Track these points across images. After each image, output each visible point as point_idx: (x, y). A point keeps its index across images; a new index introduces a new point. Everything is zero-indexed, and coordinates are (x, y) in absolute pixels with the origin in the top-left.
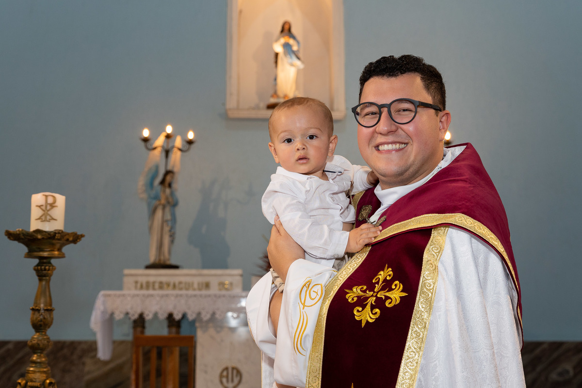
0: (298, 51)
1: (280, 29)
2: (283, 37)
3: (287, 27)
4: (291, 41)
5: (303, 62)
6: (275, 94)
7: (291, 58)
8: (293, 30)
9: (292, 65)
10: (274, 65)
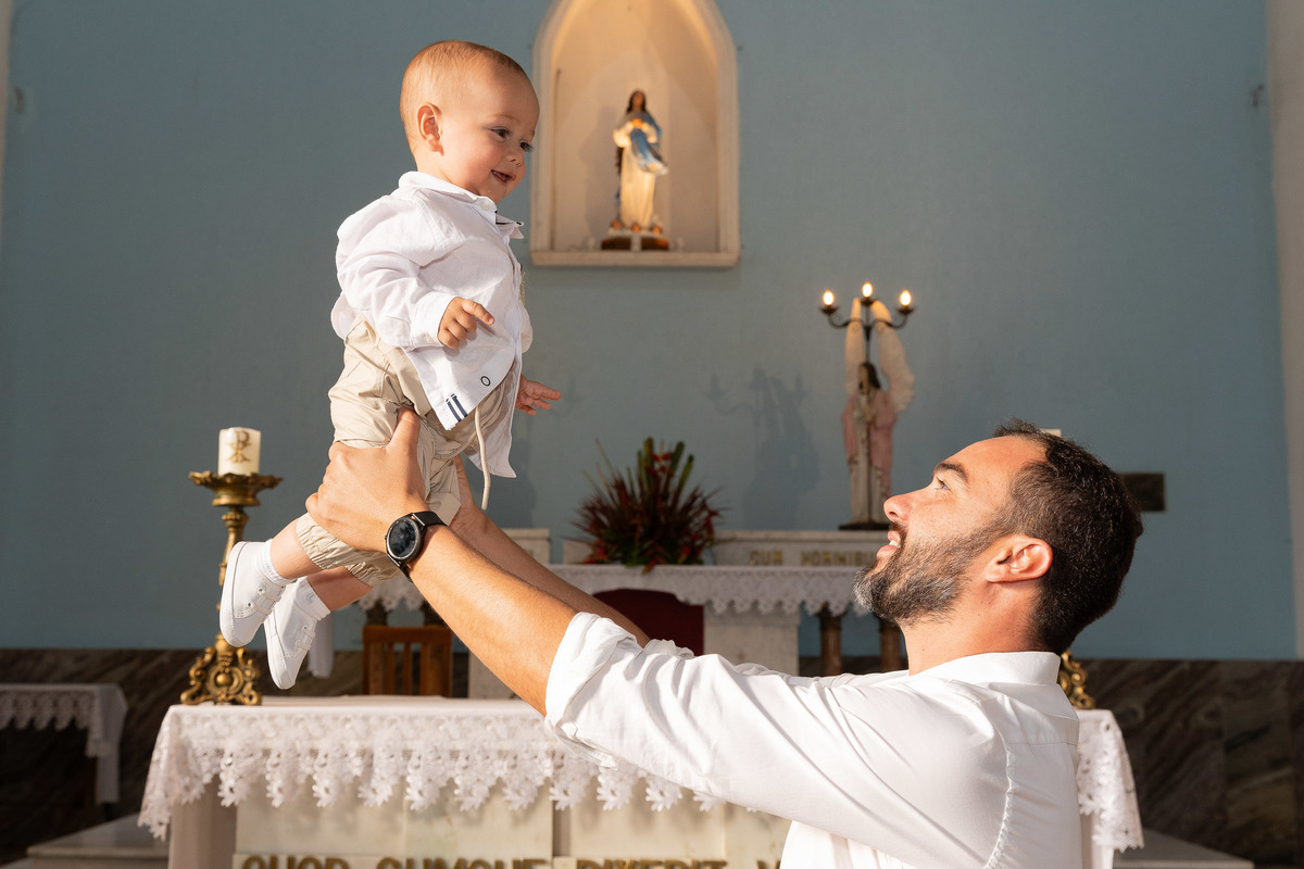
0: (657, 144)
1: (626, 105)
2: (631, 120)
3: (638, 102)
4: (645, 128)
5: (665, 165)
6: (618, 221)
7: (645, 157)
8: (650, 107)
9: (647, 170)
10: (616, 169)
